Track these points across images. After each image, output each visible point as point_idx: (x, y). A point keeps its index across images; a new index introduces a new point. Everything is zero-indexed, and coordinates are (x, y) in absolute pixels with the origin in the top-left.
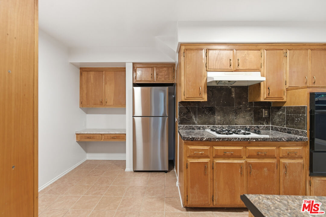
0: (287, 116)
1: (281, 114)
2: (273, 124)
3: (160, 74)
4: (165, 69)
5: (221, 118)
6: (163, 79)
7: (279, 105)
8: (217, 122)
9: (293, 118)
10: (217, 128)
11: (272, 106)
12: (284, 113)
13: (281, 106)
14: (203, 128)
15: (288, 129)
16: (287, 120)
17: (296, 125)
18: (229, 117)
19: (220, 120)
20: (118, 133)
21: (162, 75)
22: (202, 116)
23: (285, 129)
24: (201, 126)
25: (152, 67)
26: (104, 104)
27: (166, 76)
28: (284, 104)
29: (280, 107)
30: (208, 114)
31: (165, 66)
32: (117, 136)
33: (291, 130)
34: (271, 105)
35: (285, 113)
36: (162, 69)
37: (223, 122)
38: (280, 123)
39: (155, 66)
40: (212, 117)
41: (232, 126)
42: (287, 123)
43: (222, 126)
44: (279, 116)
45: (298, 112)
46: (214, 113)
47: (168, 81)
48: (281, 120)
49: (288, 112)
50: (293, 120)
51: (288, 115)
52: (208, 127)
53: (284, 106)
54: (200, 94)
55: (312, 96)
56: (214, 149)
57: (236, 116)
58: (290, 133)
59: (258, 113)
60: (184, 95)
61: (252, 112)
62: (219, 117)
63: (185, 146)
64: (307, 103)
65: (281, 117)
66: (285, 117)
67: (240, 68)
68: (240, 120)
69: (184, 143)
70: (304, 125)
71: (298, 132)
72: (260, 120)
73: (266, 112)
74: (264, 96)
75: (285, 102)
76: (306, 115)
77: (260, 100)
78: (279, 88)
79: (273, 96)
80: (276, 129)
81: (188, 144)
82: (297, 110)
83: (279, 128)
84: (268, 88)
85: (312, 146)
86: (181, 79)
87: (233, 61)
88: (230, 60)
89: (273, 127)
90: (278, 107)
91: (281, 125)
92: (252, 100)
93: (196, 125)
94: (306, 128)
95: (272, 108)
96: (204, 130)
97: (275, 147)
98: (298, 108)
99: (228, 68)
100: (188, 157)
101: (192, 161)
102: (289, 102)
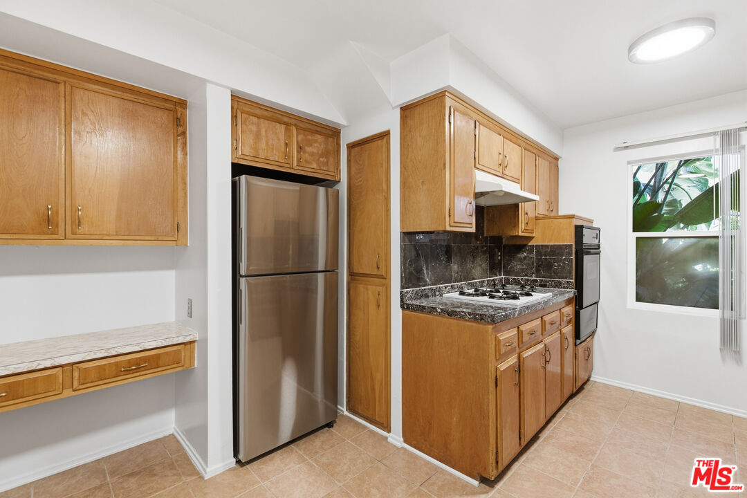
0: (538, 260)
1: (525, 258)
2: (507, 273)
3: (308, 149)
4: (319, 137)
5: (458, 267)
6: (315, 166)
7: (519, 242)
8: (453, 276)
9: (550, 262)
10: (457, 288)
11: (504, 243)
12: (532, 256)
13: (524, 243)
14: (439, 291)
15: (541, 281)
16: (538, 266)
17: (554, 273)
18: (467, 265)
19: (458, 273)
20: (154, 345)
21: (312, 154)
22: (436, 264)
23: (536, 281)
24: (437, 287)
25: (285, 124)
26: (61, 230)
27: (321, 159)
28: (531, 240)
29: (525, 246)
30: (443, 259)
31: (319, 129)
32: (146, 359)
33: (546, 281)
34: (502, 242)
35: (534, 255)
36: (313, 138)
37: (461, 276)
38: (523, 272)
39: (293, 122)
40: (448, 266)
42: (538, 271)
43: (462, 284)
44: (521, 260)
45: (558, 253)
46: (449, 259)
47: (326, 173)
48: (524, 267)
49: (539, 254)
50: (549, 266)
51: (540, 259)
52: (446, 287)
53: (530, 244)
54: (472, 216)
55: (579, 230)
56: (520, 332)
57: (473, 262)
58: (545, 286)
59: (492, 256)
60: (450, 216)
61: (488, 255)
62: (456, 267)
63: (493, 337)
64: (573, 240)
65: (526, 262)
66: (533, 262)
67: (507, 172)
68: (477, 271)
69: (490, 331)
70: (571, 273)
71: (561, 283)
72: (494, 268)
73: (499, 254)
74: (522, 226)
75: (533, 237)
76: (573, 257)
77: (517, 234)
78: (531, 214)
79: (529, 227)
80: (515, 282)
81: (497, 331)
82: (557, 250)
83: (522, 280)
84: (527, 214)
85: (578, 301)
86: (445, 177)
87: (501, 156)
88: (500, 154)
89: (508, 279)
90: (519, 246)
91: (526, 275)
92: (495, 233)
93: (430, 287)
94: (574, 277)
95: (505, 246)
96: (441, 295)
97: (558, 311)
98: (560, 247)
99: (497, 168)
100: (497, 360)
101: (503, 366)
102: (540, 238)
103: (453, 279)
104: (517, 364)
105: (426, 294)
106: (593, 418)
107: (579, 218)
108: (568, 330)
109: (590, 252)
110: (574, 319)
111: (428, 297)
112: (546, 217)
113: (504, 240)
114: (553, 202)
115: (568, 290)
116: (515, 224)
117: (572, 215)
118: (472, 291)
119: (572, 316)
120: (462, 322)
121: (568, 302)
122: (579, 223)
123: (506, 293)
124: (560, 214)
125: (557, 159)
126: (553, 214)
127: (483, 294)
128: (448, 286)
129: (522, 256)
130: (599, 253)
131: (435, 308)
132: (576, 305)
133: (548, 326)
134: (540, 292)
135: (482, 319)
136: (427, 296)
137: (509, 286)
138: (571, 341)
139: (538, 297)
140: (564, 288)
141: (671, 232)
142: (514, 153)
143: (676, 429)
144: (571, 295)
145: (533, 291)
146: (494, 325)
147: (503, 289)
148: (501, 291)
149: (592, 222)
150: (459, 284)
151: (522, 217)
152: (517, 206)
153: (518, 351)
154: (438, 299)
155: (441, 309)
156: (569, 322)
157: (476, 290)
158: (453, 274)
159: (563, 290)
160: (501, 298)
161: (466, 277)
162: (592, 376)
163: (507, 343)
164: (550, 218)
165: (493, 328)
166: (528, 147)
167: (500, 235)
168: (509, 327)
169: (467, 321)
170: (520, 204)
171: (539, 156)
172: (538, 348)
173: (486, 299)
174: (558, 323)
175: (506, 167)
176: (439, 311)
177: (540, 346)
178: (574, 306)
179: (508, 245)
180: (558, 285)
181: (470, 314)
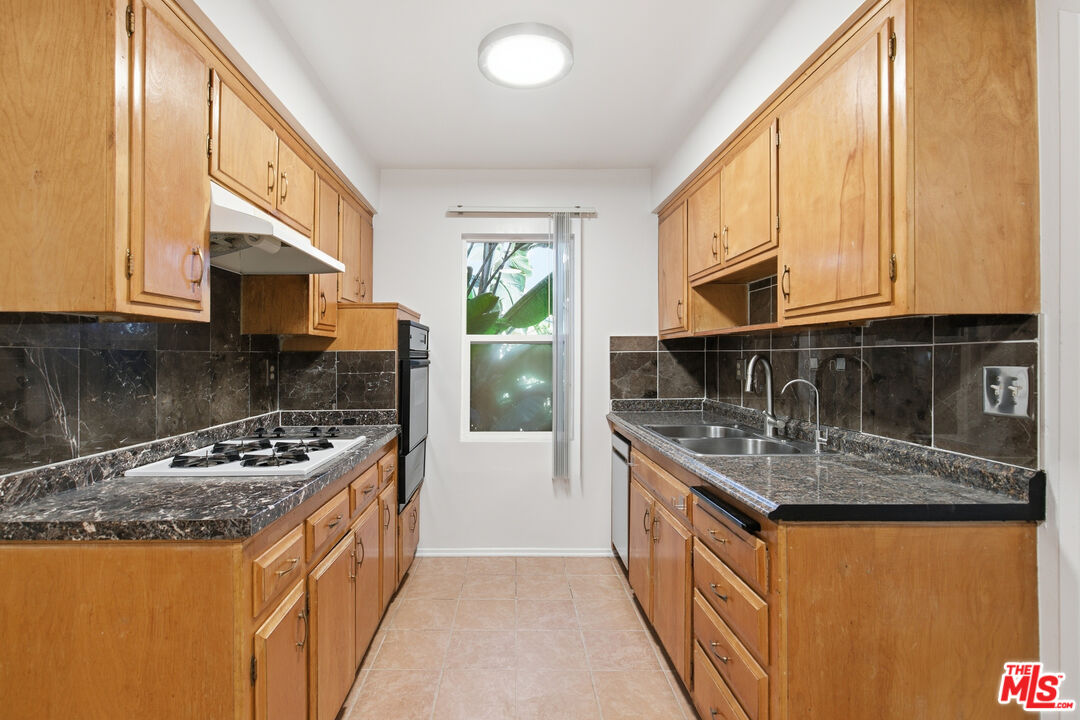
0: (343, 378)
1: (320, 375)
2: (287, 404)
5: (173, 401)
7: (309, 347)
8: (160, 422)
9: (361, 382)
10: (167, 449)
11: (281, 349)
12: (331, 371)
13: (317, 348)
14: (112, 465)
15: (347, 414)
16: (343, 388)
17: (368, 398)
18: (196, 396)
19: (171, 415)
22: (103, 398)
23: (337, 415)
24: (105, 457)
28: (330, 344)
29: (319, 353)
30: (128, 386)
33: (355, 414)
34: (278, 347)
35: (334, 370)
37: (180, 419)
38: (316, 401)
40: (144, 400)
41: (207, 432)
42: (341, 397)
43: (181, 440)
44: (312, 379)
45: (374, 365)
46: (148, 385)
48: (319, 391)
49: (343, 367)
50: (360, 387)
51: (346, 376)
52: (135, 453)
53: (328, 350)
54: (198, 282)
55: (404, 327)
56: (309, 530)
57: (213, 388)
58: (352, 422)
59: (257, 374)
60: (129, 276)
61: (247, 372)
62: (167, 401)
63: (246, 568)
64: (396, 345)
65: (321, 382)
66: (333, 383)
67: (284, 207)
68: (224, 405)
69: (237, 557)
70: (392, 397)
71: (377, 414)
72: (261, 396)
73: (272, 369)
74: (314, 318)
75: (335, 339)
76: (396, 372)
77: (304, 332)
78: (331, 299)
79: (327, 320)
80: (303, 419)
81: (253, 551)
82: (373, 362)
83: (314, 414)
84: (323, 296)
85: (402, 444)
86: (112, 169)
87: (273, 173)
88: (270, 166)
89: (289, 415)
90: (310, 353)
91: (321, 406)
92: (262, 329)
93: (79, 459)
94: (396, 404)
95: (283, 354)
96: (119, 474)
97: (375, 466)
98: (376, 355)
99: (263, 192)
100: (254, 619)
101: (269, 627)
102: (346, 340)
103: (159, 429)
104: (304, 603)
105: (67, 479)
106: (425, 627)
107: (405, 310)
108: (389, 493)
109: (418, 363)
110: (396, 473)
111: (73, 485)
112: (353, 305)
113: (281, 343)
114: (365, 283)
115: (389, 426)
116: (303, 313)
117: (394, 304)
118: (207, 451)
119: (395, 469)
120: (160, 549)
121: (388, 447)
122: (405, 317)
123: (282, 447)
124: (375, 301)
125: (370, 213)
126: (365, 301)
127: (233, 458)
128: (141, 449)
129: (315, 372)
130: (427, 365)
131: (79, 524)
132: (399, 449)
133: (359, 498)
134: (346, 436)
135: (215, 533)
136: (68, 485)
137: (291, 429)
138: (393, 507)
139: (341, 446)
140: (383, 422)
141: (503, 336)
142: (299, 178)
143: (519, 602)
144: (393, 435)
145: (333, 436)
146: (247, 541)
147: (278, 437)
148: (273, 442)
149: (418, 316)
150: (175, 438)
151: (314, 302)
152: (306, 278)
153: (304, 572)
154: (106, 488)
155: (98, 525)
156: (390, 479)
157: (218, 448)
158: (159, 418)
159: (380, 426)
160: (269, 462)
161: (194, 420)
162: (418, 549)
163: (279, 568)
164: (361, 306)
165: (245, 549)
166: (324, 175)
167: (274, 332)
168: (286, 527)
169: (173, 541)
170: (311, 276)
171: (343, 199)
172: (343, 548)
173: (235, 468)
174: (375, 487)
175: (284, 197)
176: (91, 529)
177: (348, 540)
178: (396, 451)
179: (289, 354)
180: (374, 419)
181: (182, 525)
